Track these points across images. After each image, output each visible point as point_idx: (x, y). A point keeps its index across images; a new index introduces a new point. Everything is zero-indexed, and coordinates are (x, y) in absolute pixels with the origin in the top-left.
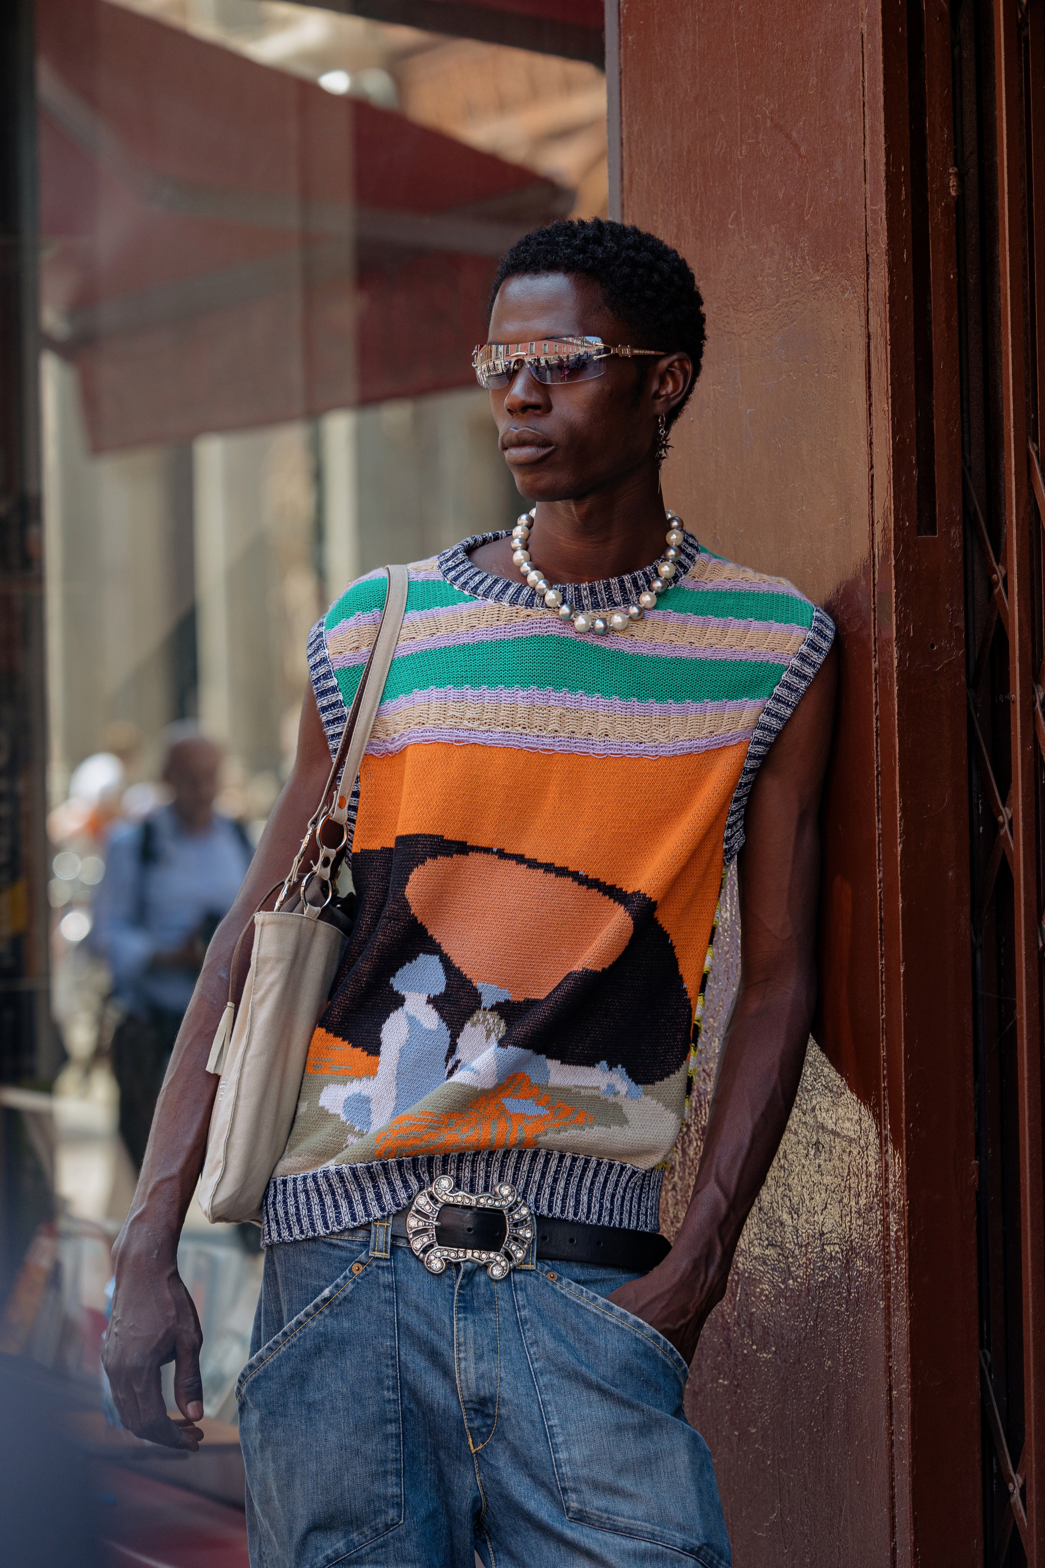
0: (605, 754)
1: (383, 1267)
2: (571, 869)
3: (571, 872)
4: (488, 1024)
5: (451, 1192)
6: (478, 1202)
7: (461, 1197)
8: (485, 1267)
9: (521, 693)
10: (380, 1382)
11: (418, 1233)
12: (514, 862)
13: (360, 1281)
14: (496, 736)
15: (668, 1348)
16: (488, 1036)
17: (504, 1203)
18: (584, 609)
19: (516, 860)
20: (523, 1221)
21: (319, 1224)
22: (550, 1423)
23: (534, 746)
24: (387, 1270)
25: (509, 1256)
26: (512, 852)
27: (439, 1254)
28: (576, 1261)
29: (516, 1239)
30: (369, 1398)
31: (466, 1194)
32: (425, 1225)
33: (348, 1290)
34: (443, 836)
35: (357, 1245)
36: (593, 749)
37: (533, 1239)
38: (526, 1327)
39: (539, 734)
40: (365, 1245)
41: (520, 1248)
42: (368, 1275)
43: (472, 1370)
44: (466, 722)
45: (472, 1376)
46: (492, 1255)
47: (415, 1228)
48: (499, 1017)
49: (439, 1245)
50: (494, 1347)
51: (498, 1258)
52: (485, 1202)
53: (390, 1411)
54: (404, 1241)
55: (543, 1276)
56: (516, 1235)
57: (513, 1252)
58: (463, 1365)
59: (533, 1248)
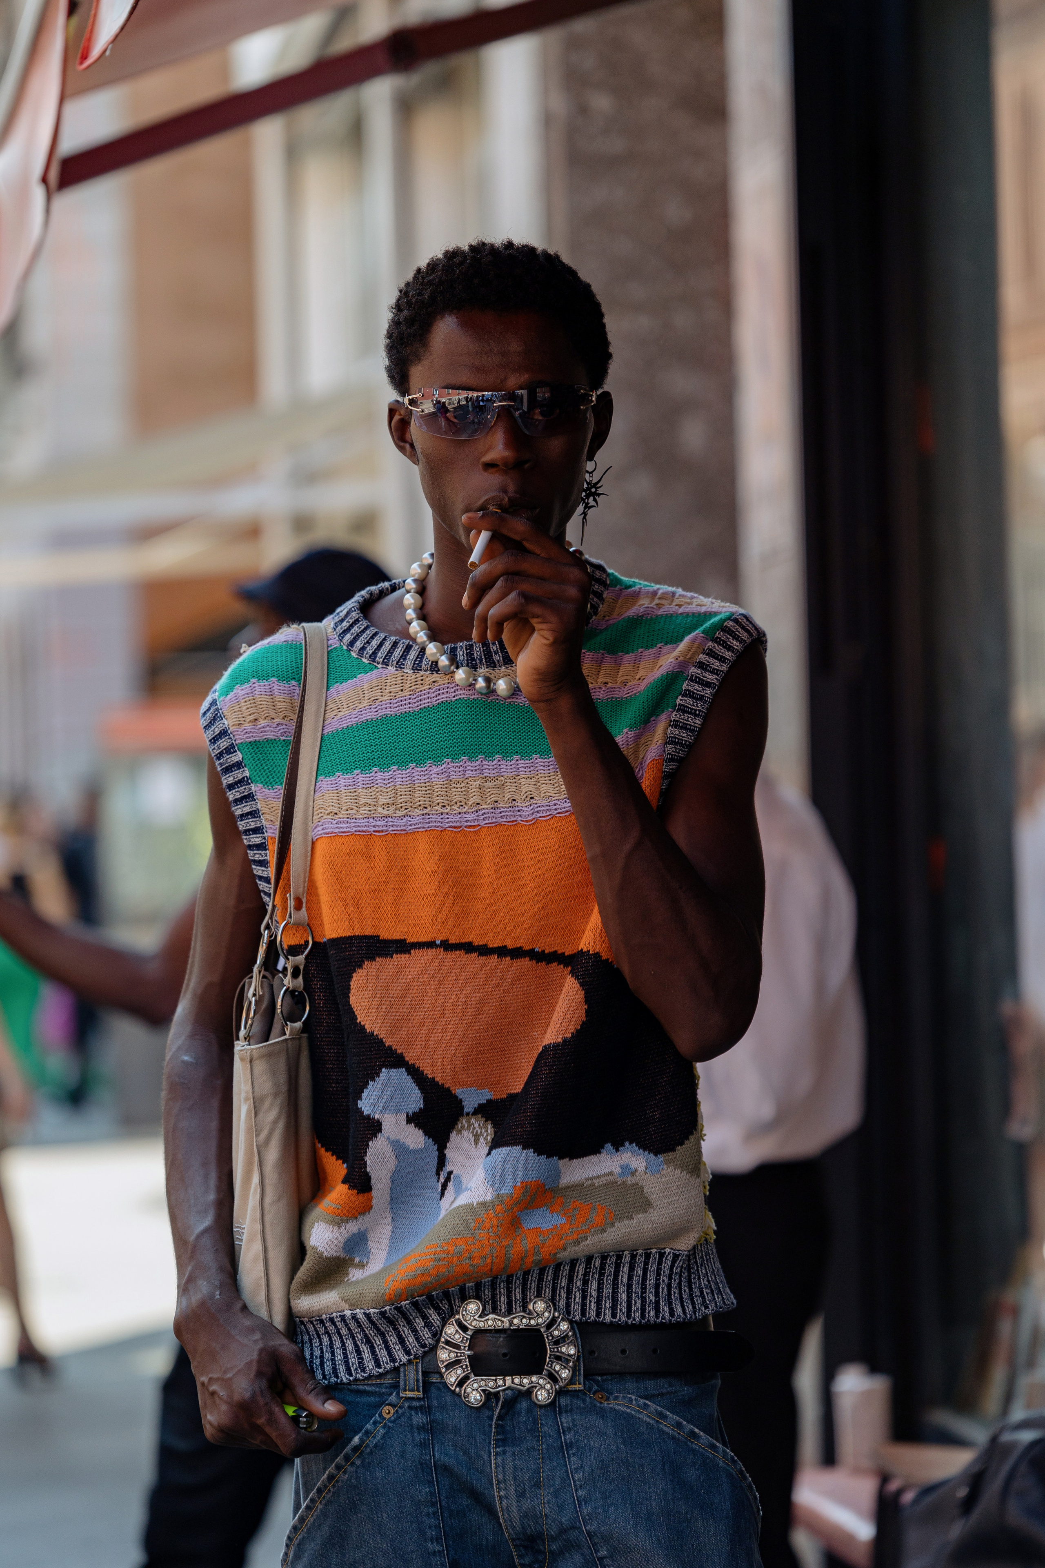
0: (534, 819)
1: (417, 1407)
2: (526, 948)
3: (527, 951)
4: (474, 1128)
5: (480, 1317)
6: (511, 1323)
7: (492, 1321)
8: (529, 1392)
9: (435, 770)
10: (422, 1532)
11: (450, 1366)
12: (462, 952)
13: (390, 1425)
14: (415, 821)
15: (729, 1457)
16: (476, 1142)
17: (540, 1320)
18: (495, 666)
19: (464, 949)
20: (564, 1337)
21: (342, 1369)
22: (599, 1555)
23: (458, 824)
24: (421, 1410)
25: (553, 1378)
26: (457, 941)
27: (475, 1385)
28: (631, 1374)
29: (558, 1358)
30: (412, 1552)
31: (497, 1317)
32: (457, 1356)
33: (379, 1436)
34: (379, 936)
35: (386, 1388)
36: (520, 816)
37: (578, 1356)
38: (571, 1452)
39: (460, 810)
40: (395, 1386)
41: (565, 1368)
42: (399, 1418)
43: (515, 1510)
44: (380, 809)
45: (515, 1515)
46: (534, 1379)
47: (446, 1361)
48: (484, 1119)
49: (475, 1376)
50: (537, 1481)
51: (541, 1381)
52: (519, 1322)
53: (436, 1565)
54: (437, 1376)
55: (590, 1397)
56: (558, 1354)
57: (557, 1372)
58: (504, 1504)
59: (579, 1366)
